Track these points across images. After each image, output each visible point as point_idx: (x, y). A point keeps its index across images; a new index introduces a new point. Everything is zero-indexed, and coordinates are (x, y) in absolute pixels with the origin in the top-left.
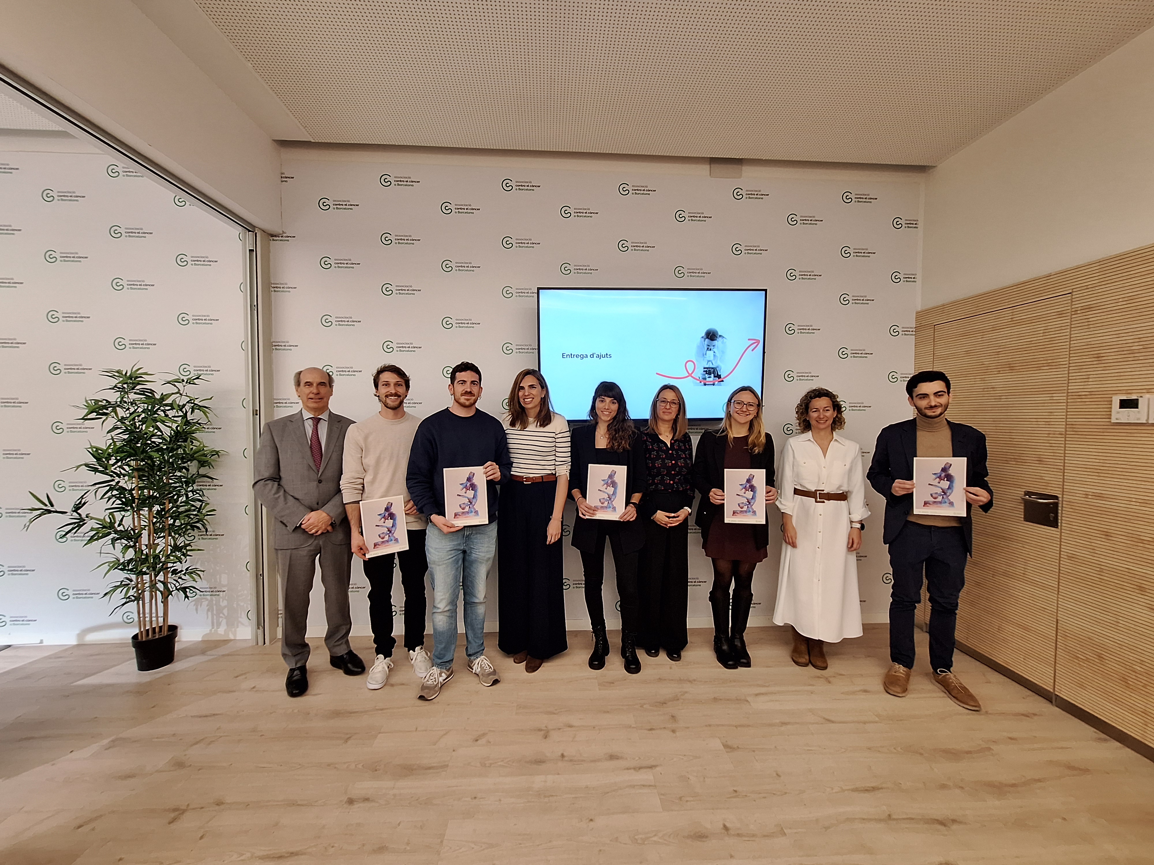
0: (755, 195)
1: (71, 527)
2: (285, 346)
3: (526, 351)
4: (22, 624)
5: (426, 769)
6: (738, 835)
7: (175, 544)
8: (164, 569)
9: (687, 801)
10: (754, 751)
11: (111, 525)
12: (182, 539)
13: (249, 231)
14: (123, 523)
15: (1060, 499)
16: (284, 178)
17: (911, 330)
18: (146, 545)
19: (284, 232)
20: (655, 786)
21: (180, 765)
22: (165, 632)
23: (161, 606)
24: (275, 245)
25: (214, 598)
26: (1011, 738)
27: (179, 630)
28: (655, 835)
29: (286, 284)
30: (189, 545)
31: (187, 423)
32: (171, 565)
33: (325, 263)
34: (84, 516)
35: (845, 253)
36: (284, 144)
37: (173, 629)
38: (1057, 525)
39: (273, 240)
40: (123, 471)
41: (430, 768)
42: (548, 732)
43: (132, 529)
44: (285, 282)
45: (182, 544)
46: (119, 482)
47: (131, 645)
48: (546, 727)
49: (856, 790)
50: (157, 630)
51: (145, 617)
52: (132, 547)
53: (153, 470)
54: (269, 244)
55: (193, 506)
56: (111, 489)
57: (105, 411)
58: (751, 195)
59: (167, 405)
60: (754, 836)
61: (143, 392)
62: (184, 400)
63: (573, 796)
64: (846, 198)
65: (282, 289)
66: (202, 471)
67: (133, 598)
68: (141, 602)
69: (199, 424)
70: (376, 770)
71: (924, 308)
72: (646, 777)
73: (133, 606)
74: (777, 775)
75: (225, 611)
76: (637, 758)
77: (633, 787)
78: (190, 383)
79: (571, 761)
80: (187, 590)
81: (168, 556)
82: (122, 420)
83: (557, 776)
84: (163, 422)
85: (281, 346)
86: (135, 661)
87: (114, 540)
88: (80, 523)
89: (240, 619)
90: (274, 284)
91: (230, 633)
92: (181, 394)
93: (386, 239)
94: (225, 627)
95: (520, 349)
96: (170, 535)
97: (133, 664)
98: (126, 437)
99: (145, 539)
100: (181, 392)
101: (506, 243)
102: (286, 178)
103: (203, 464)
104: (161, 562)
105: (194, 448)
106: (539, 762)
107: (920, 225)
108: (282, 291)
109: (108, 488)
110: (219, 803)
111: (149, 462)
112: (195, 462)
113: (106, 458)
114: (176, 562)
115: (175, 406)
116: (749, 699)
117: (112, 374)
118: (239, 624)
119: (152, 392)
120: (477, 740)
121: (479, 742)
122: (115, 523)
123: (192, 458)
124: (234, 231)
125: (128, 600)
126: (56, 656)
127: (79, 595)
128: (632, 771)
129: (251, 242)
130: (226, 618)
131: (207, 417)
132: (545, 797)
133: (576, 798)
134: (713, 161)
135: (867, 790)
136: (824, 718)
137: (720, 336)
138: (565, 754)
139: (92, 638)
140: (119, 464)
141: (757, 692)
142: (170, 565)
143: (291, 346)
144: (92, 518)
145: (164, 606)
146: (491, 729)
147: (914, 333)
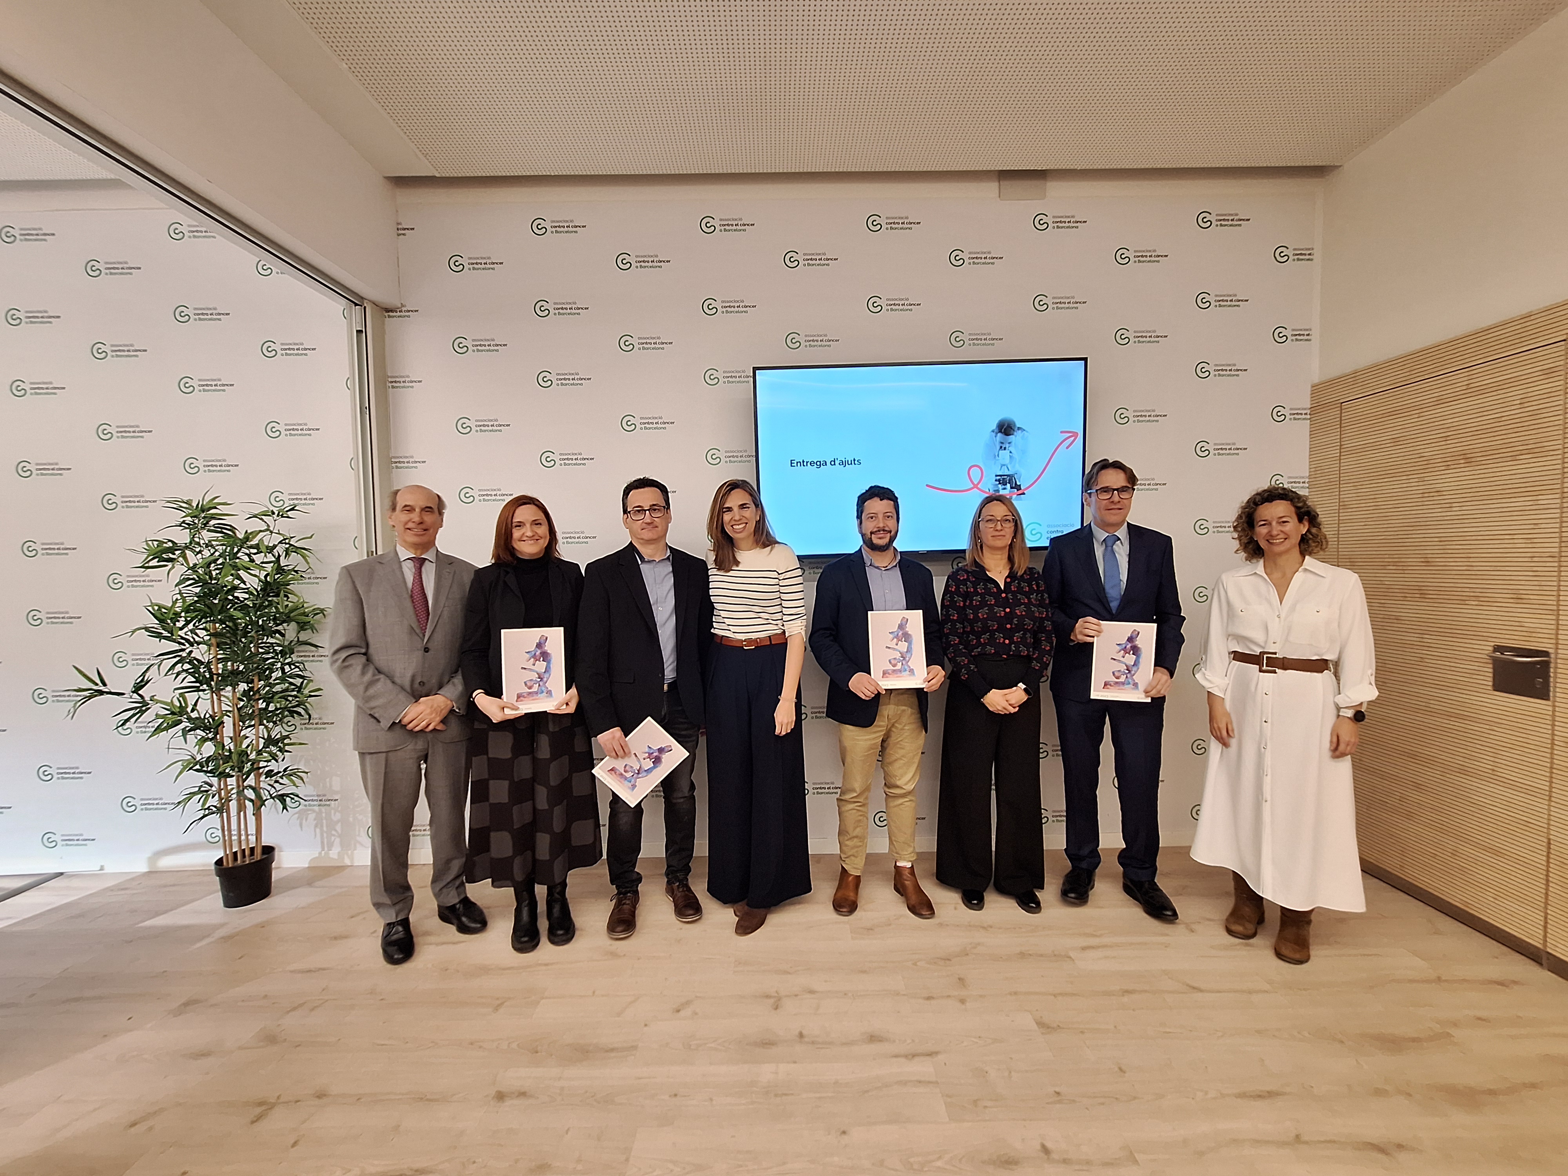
0: (1064, 223)
1: (132, 712)
2: (408, 462)
3: (739, 459)
4: (76, 845)
5: (607, 1051)
6: (1065, 1161)
7: (269, 736)
8: (255, 769)
9: (985, 1107)
10: (1082, 1032)
11: (182, 710)
12: (278, 729)
13: (356, 305)
14: (198, 708)
15: (1552, 656)
16: (401, 231)
17: (1304, 412)
18: (231, 738)
19: (403, 306)
20: (937, 1083)
21: (271, 1039)
22: (258, 856)
23: (251, 819)
24: (392, 323)
25: (323, 809)
26: (1479, 1019)
27: (276, 853)
28: (940, 1158)
29: (408, 377)
30: (287, 737)
31: (280, 570)
32: (265, 764)
33: (459, 346)
34: (147, 699)
35: (1202, 302)
36: (401, 182)
37: (269, 851)
38: (1549, 696)
39: (389, 316)
40: (197, 639)
41: (612, 1050)
42: (779, 999)
43: (211, 716)
44: (407, 374)
45: (278, 736)
46: (191, 652)
47: (214, 872)
48: (777, 992)
49: (1242, 1095)
50: (247, 852)
51: (230, 835)
52: (211, 740)
53: (235, 635)
54: (383, 324)
55: (291, 684)
56: (182, 661)
57: (171, 556)
58: (1059, 223)
59: (252, 547)
60: (1088, 1163)
61: (219, 529)
62: (276, 539)
63: (818, 1095)
64: (1203, 221)
65: (402, 384)
66: (303, 636)
67: (214, 809)
68: (225, 814)
69: (296, 572)
70: (537, 1052)
71: (1324, 379)
72: (922, 1068)
73: (214, 820)
74: (1120, 1069)
75: (338, 827)
76: (909, 1041)
77: (904, 1083)
78: (282, 516)
79: (813, 1043)
80: (288, 799)
81: (259, 753)
82: (193, 568)
83: (793, 1065)
84: (247, 569)
85: (404, 462)
86: (220, 893)
87: (185, 732)
88: (143, 707)
89: (358, 838)
90: (391, 377)
91: (346, 857)
92: (272, 532)
93: (541, 309)
94: (339, 849)
95: (731, 457)
96: (261, 724)
97: (218, 898)
98: (198, 590)
99: (228, 730)
100: (271, 529)
101: (709, 308)
102: (405, 229)
103: (303, 626)
104: (250, 761)
105: (290, 604)
106: (767, 1043)
107: (1317, 255)
108: (403, 387)
109: (178, 658)
110: (320, 1096)
111: (230, 624)
112: (293, 625)
113: (171, 619)
114: (270, 761)
115: (263, 549)
116: (1071, 954)
117: (178, 504)
118: (358, 845)
119: (233, 529)
120: (678, 1011)
121: (682, 1013)
122: (187, 706)
123: (288, 619)
124: (336, 306)
125: (208, 812)
126: (120, 888)
127: (148, 805)
128: (903, 1060)
129: (358, 320)
130: (339, 836)
131: (308, 563)
132: (776, 1095)
133: (820, 1098)
134: (1004, 175)
135: (1260, 1096)
136: (1188, 985)
137: (1019, 428)
138: (805, 1032)
139: (167, 862)
140: (191, 626)
141: (1085, 944)
142: (262, 764)
143: (416, 462)
144: (158, 702)
145: (256, 819)
146: (698, 995)
147: (1308, 417)
